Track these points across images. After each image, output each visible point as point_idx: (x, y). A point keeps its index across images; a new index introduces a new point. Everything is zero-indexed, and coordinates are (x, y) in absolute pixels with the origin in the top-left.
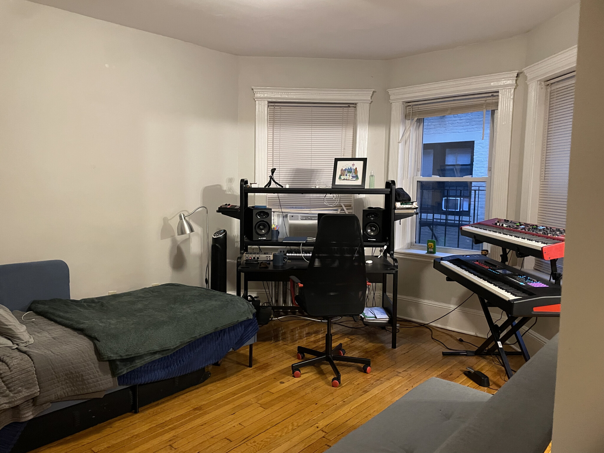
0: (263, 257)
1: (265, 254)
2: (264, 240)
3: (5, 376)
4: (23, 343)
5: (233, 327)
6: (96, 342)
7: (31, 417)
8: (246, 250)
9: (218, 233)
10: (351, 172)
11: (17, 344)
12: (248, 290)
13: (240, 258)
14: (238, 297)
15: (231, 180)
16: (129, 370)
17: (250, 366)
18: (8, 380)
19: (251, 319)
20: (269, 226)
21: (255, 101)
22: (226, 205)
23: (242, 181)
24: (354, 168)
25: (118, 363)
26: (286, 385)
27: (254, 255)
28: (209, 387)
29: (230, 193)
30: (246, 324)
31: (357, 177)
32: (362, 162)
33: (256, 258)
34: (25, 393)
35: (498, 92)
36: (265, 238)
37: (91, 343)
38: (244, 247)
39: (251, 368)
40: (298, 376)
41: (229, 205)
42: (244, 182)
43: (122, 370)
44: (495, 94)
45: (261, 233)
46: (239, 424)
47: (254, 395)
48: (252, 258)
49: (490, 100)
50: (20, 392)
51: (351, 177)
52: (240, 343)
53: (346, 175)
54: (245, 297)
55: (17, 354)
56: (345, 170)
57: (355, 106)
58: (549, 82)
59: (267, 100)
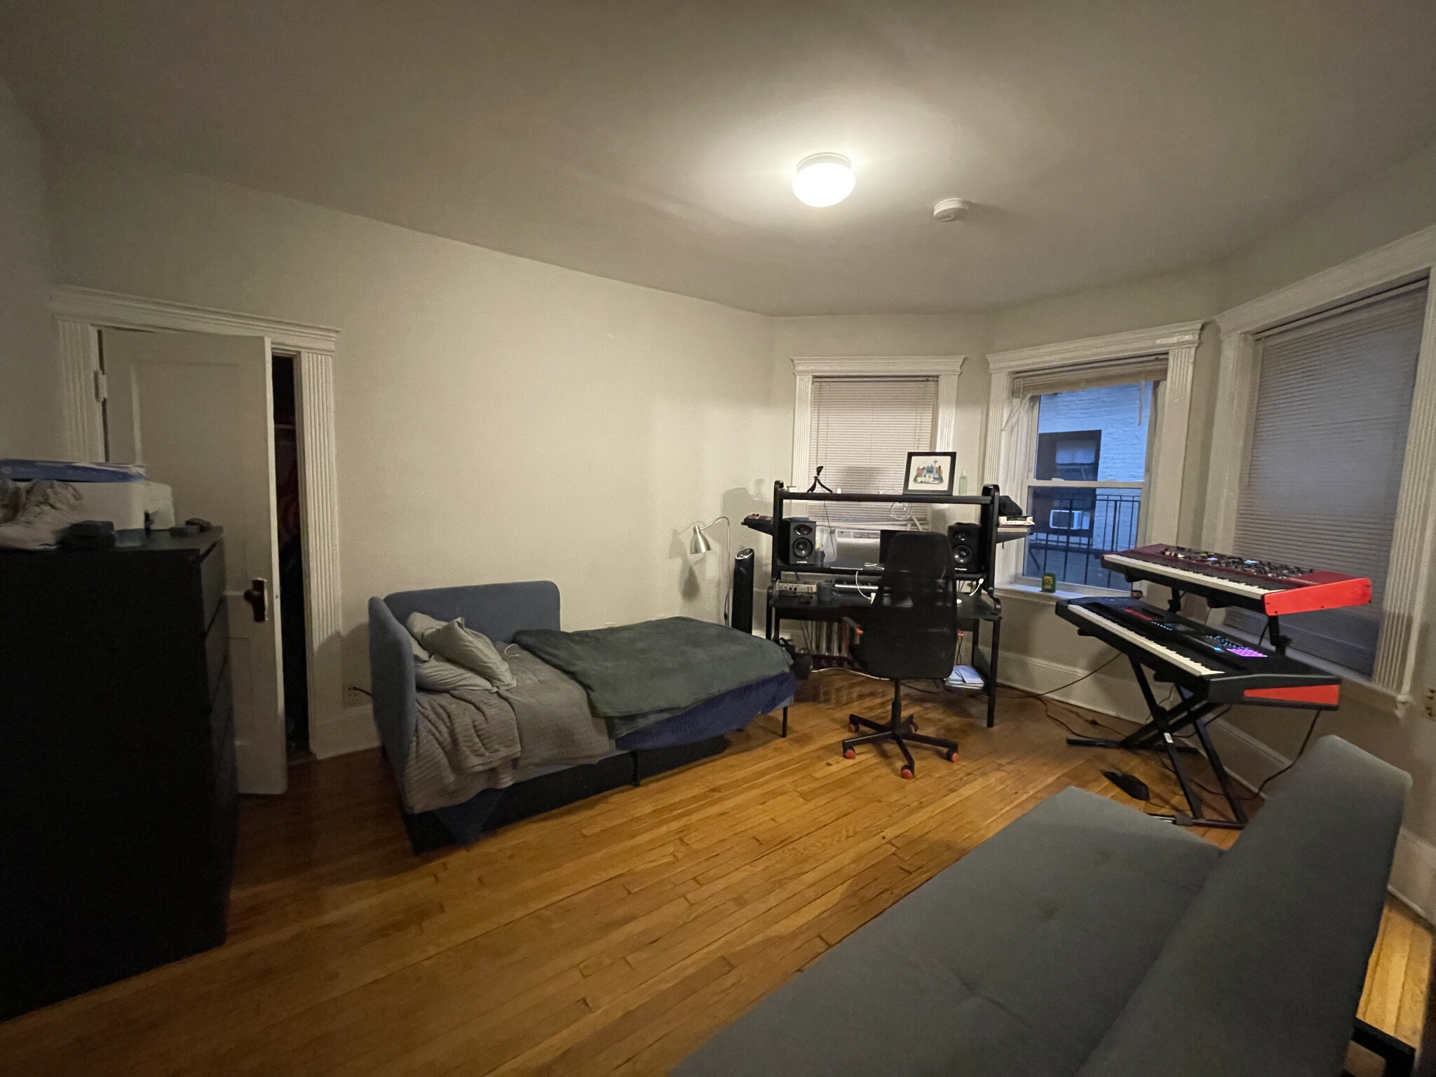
0: (802, 588)
1: (805, 583)
2: (805, 564)
3: (481, 729)
4: (504, 686)
5: (764, 683)
6: (590, 691)
7: (510, 783)
8: (779, 577)
9: (744, 552)
10: (931, 472)
11: (498, 687)
12: (780, 630)
13: (771, 588)
14: (768, 641)
15: (759, 482)
16: (629, 732)
17: (784, 736)
18: (484, 734)
19: (786, 674)
20: (812, 545)
21: (796, 376)
22: (754, 515)
23: (777, 483)
24: (937, 466)
25: (616, 721)
26: (834, 768)
27: (790, 585)
28: (731, 760)
29: (758, 499)
30: (780, 679)
31: (940, 479)
32: (948, 458)
33: (793, 589)
34: (504, 752)
35: (1167, 353)
36: (806, 562)
37: (584, 693)
38: (776, 574)
39: (785, 739)
40: (853, 758)
41: (758, 515)
42: (779, 485)
43: (621, 731)
44: (1161, 357)
45: (799, 554)
46: (772, 819)
47: (791, 779)
48: (788, 589)
49: (1154, 366)
50: (496, 751)
51: (932, 479)
52: (772, 704)
53: (925, 476)
54: (777, 640)
55: (495, 700)
56: (924, 469)
57: (935, 379)
58: (1261, 335)
59: (812, 374)
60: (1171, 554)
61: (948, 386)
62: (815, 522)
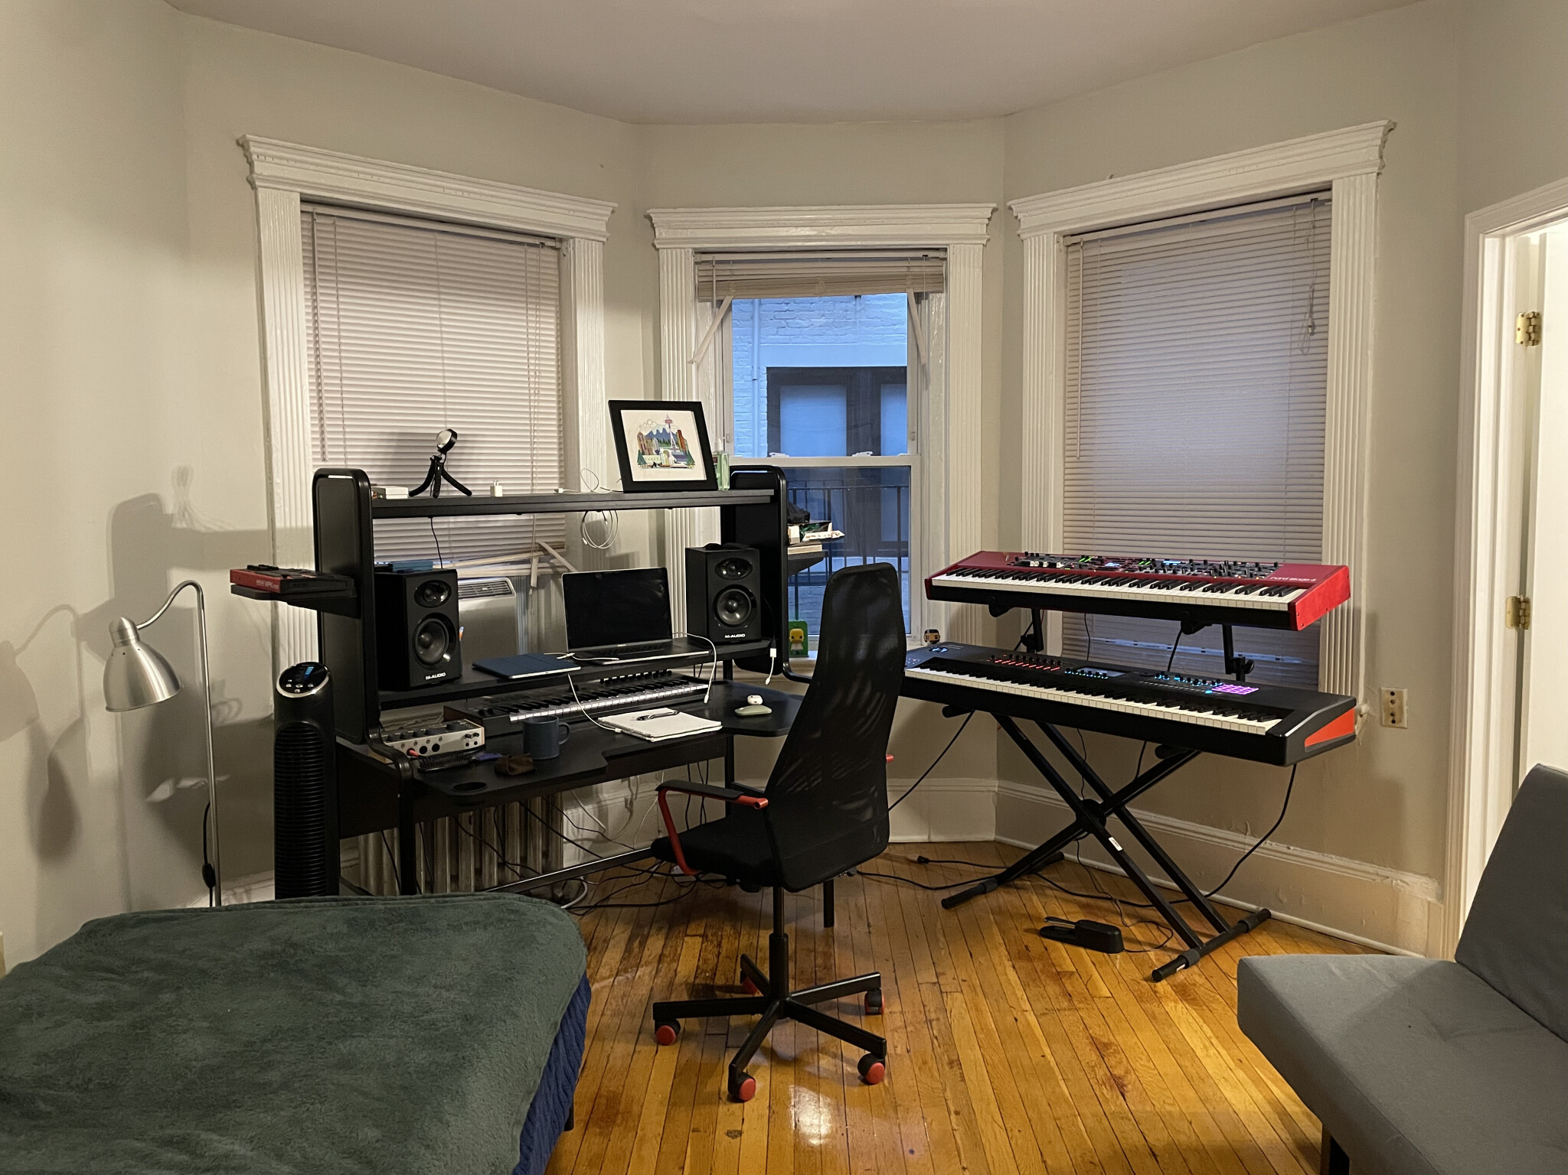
0: (449, 741)
2: (442, 681)
9: (298, 677)
10: (668, 443)
15: (183, 476)
17: (569, 1124)
20: (453, 629)
21: (254, 189)
24: (674, 432)
31: (687, 457)
33: (429, 749)
35: (945, 249)
36: (443, 675)
44: (935, 254)
45: (423, 658)
48: (418, 752)
49: (925, 268)
51: (672, 458)
53: (658, 452)
57: (558, 245)
58: (1074, 240)
59: (299, 190)
60: (1041, 564)
61: (587, 265)
62: (454, 571)
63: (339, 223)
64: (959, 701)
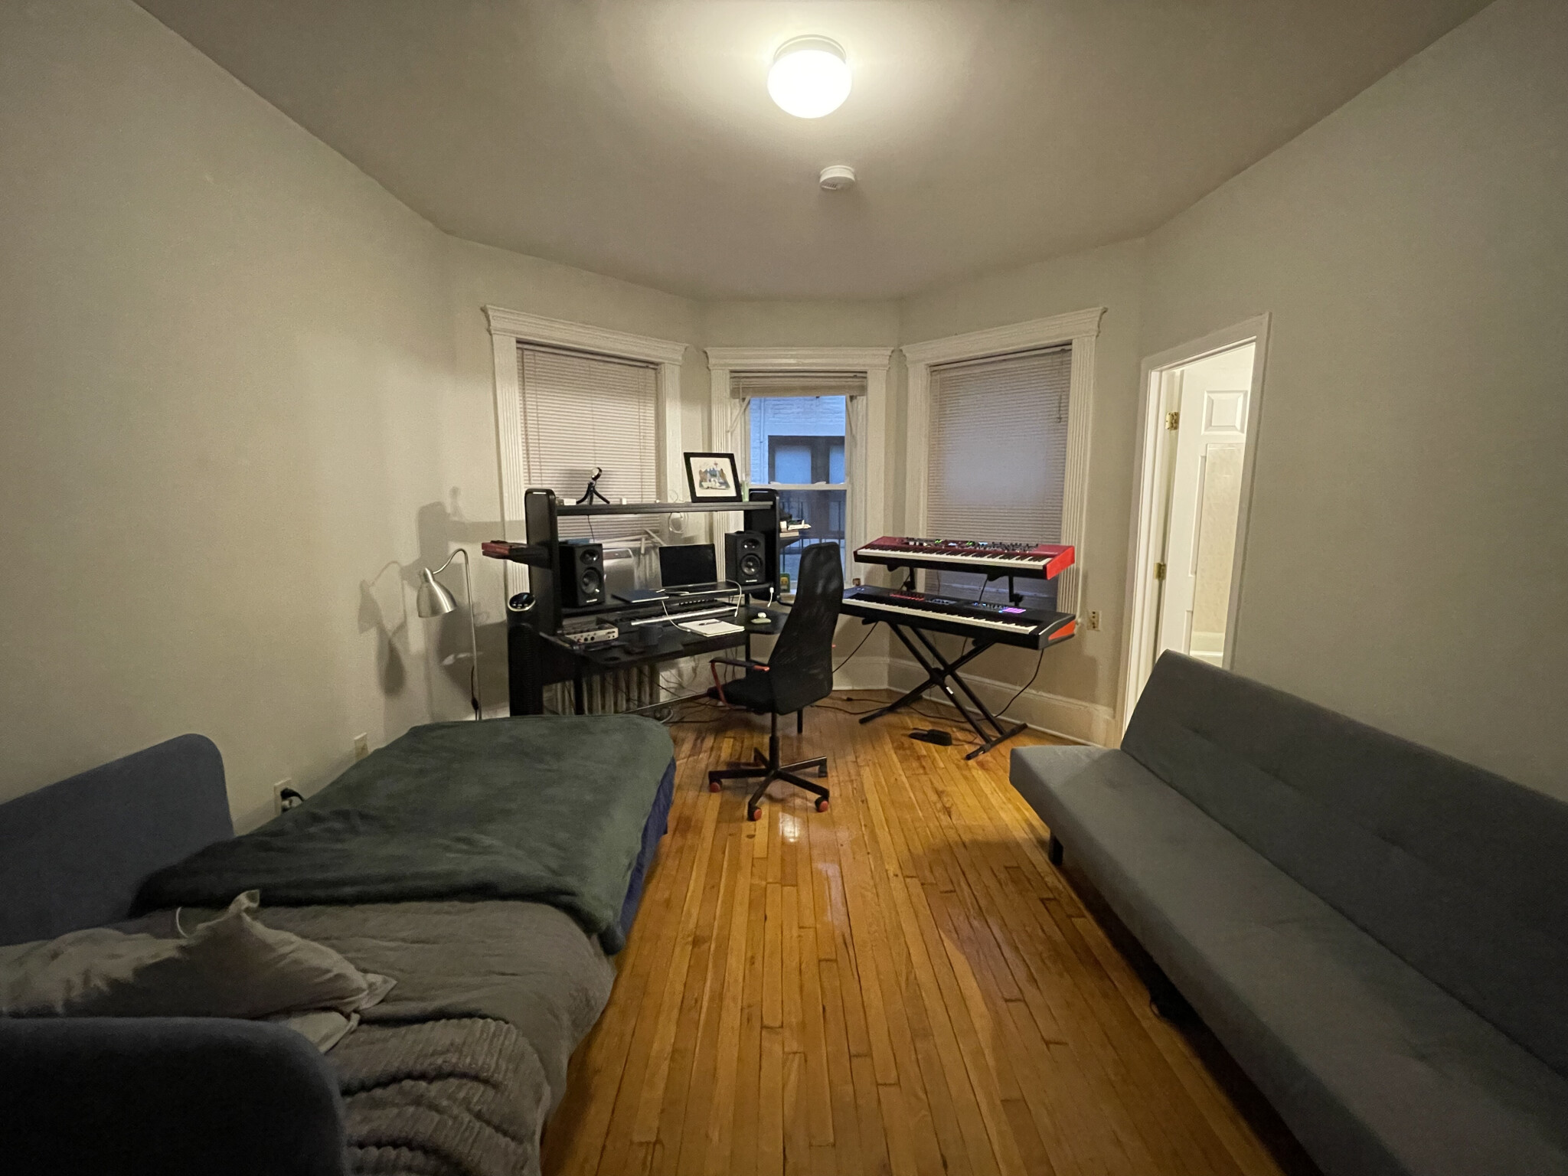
0: (599, 635)
2: (595, 603)
10: (715, 476)
11: (355, 1010)
20: (601, 576)
21: (492, 335)
22: (496, 542)
24: (719, 469)
26: (761, 838)
27: (585, 635)
31: (726, 483)
35: (866, 372)
36: (595, 600)
44: (862, 375)
45: (585, 591)
48: (583, 641)
49: (856, 382)
51: (718, 484)
53: (710, 481)
56: (706, 471)
57: (656, 367)
58: (935, 368)
59: (515, 336)
60: (915, 544)
61: (672, 378)
62: (600, 545)
63: (537, 354)
64: (870, 617)
